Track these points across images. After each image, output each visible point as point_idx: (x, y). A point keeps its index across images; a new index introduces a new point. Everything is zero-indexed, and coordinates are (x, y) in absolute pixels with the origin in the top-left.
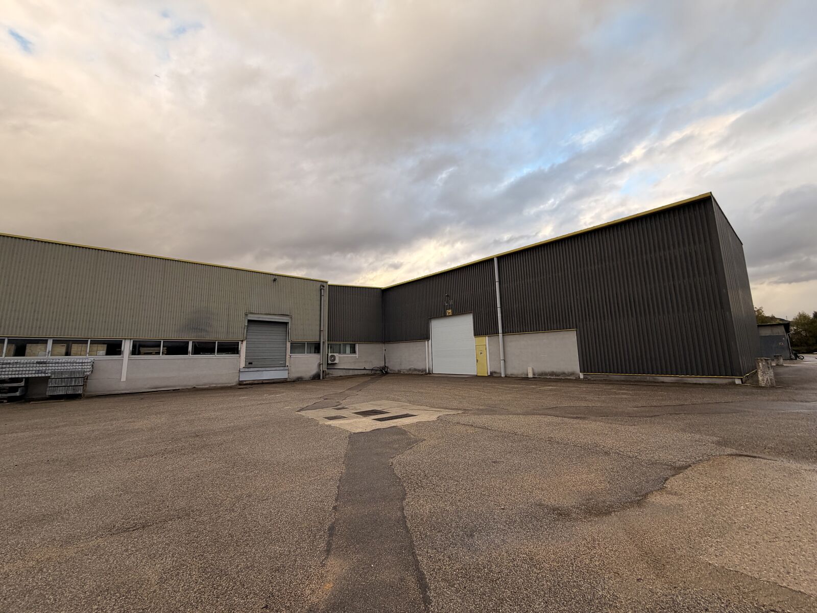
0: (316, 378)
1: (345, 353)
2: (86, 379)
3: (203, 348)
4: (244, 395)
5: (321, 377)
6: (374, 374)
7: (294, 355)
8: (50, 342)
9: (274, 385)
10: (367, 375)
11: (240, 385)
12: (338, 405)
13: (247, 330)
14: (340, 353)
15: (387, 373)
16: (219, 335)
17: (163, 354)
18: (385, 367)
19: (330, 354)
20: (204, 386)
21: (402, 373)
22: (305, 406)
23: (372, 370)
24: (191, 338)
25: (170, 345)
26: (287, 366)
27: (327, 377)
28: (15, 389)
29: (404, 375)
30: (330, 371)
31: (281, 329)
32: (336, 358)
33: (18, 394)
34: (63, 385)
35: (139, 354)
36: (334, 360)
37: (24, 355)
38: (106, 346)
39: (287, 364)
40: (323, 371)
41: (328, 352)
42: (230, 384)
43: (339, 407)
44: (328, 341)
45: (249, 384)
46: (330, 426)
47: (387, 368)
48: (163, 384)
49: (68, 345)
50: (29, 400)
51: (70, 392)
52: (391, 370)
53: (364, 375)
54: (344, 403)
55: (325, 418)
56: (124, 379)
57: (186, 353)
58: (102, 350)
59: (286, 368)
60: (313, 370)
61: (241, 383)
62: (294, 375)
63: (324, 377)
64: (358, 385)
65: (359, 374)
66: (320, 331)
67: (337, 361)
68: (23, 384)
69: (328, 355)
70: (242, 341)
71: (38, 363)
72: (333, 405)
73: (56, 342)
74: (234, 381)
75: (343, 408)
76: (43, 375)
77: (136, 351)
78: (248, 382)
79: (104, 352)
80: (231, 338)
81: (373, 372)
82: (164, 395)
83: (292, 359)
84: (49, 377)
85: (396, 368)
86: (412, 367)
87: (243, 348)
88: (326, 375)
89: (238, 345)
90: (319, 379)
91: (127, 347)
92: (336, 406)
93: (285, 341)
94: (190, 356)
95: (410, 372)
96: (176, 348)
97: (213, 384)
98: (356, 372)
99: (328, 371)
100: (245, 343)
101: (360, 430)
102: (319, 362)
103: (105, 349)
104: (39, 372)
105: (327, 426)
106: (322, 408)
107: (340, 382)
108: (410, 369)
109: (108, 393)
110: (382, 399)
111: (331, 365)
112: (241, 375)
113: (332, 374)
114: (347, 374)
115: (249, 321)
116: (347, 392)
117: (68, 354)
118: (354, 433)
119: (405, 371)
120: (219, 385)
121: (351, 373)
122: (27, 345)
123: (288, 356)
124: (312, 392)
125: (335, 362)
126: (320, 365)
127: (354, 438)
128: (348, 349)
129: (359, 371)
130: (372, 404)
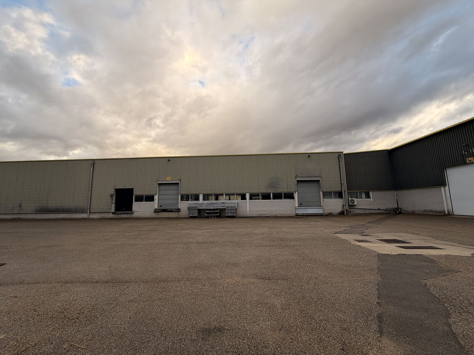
0: (342, 214)
1: (361, 198)
2: (236, 209)
3: (277, 196)
4: (300, 222)
5: (345, 214)
6: (389, 213)
7: (325, 200)
8: (224, 195)
9: (316, 217)
10: (382, 214)
11: (297, 216)
12: (363, 233)
13: (297, 186)
14: (357, 198)
15: (400, 213)
16: (283, 189)
17: (261, 199)
18: (398, 208)
19: (350, 199)
20: (280, 216)
21: (416, 213)
22: (338, 231)
23: (386, 210)
24: (271, 191)
25: (263, 195)
26: (322, 206)
27: (350, 213)
28: (217, 213)
29: (419, 214)
30: (352, 210)
31: (315, 184)
32: (355, 201)
33: (218, 215)
34: (230, 212)
35: (252, 199)
36: (354, 202)
37: (218, 200)
38: (240, 196)
39: (322, 205)
40: (346, 210)
41: (348, 198)
42: (292, 215)
43: (364, 234)
44: (348, 190)
45: (302, 216)
46: (360, 246)
47: (401, 209)
48: (263, 213)
49: (229, 195)
50: (221, 217)
51: (232, 215)
52: (404, 211)
53: (379, 214)
54: (367, 232)
55: (355, 240)
56: (248, 210)
57: (270, 199)
58: (239, 198)
59: (321, 207)
60: (339, 209)
61: (297, 215)
62: (327, 212)
63: (348, 214)
64: (376, 220)
65: (375, 212)
66: (341, 184)
67: (356, 203)
68: (219, 211)
69: (348, 199)
70: (295, 192)
71: (222, 203)
72: (359, 233)
73: (226, 195)
74: (293, 214)
75: (368, 235)
76: (224, 208)
77: (251, 198)
78: (301, 215)
79: (240, 199)
80: (289, 191)
81: (387, 212)
82: (264, 218)
83: (324, 202)
84: (225, 209)
85: (410, 209)
86: (428, 208)
87: (296, 195)
88: (348, 212)
89: (293, 195)
90: (344, 214)
91: (248, 196)
92: (361, 233)
93: (319, 191)
94: (272, 200)
95: (426, 213)
96: (266, 197)
97: (283, 214)
98: (372, 211)
99: (350, 210)
100: (296, 193)
101: (387, 253)
102: (343, 204)
103: (241, 197)
104: (223, 206)
105: (358, 246)
106: (351, 234)
107: (360, 217)
108: (425, 211)
109: (243, 216)
110: (401, 232)
111: (352, 206)
112: (297, 210)
113: (353, 212)
114: (365, 213)
115: (298, 181)
116: (367, 224)
117: (230, 199)
118: (382, 254)
119: (419, 212)
120: (286, 215)
121: (368, 212)
122: (219, 196)
123: (322, 200)
124: (341, 222)
125: (354, 204)
126: (343, 206)
127: (382, 258)
128: (364, 195)
129: (374, 210)
130: (392, 235)
